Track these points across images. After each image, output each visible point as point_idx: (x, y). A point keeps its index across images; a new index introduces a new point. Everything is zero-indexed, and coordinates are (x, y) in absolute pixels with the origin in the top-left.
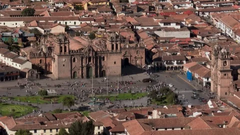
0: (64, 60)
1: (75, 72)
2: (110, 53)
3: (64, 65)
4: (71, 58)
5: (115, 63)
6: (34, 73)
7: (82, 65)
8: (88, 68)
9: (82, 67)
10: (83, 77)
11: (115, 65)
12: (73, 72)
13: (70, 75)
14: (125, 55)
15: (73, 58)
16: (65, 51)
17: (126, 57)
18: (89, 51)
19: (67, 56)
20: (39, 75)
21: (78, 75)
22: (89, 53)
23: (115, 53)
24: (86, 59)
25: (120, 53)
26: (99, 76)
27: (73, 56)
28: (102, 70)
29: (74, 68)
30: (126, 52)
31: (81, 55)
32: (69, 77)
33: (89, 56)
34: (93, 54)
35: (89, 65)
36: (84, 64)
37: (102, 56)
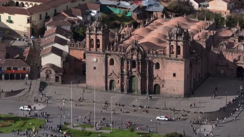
0: (95, 60)
1: (112, 81)
2: (167, 59)
3: (95, 68)
4: (106, 58)
5: (174, 75)
6: (51, 73)
7: (122, 71)
8: (131, 78)
9: (122, 75)
10: (122, 90)
11: (174, 79)
12: (109, 81)
13: (104, 85)
14: (238, 62)
15: (109, 59)
16: (98, 46)
17: (239, 65)
18: (132, 51)
19: (100, 54)
20: (60, 77)
21: (117, 85)
22: (132, 55)
23: (175, 60)
24: (128, 63)
25: (182, 60)
26: (147, 92)
27: (110, 55)
28: (154, 83)
29: (111, 74)
30: (239, 56)
31: (121, 55)
32: (102, 87)
33: (132, 58)
34: (138, 56)
35: (132, 73)
36: (125, 70)
37: (155, 61)
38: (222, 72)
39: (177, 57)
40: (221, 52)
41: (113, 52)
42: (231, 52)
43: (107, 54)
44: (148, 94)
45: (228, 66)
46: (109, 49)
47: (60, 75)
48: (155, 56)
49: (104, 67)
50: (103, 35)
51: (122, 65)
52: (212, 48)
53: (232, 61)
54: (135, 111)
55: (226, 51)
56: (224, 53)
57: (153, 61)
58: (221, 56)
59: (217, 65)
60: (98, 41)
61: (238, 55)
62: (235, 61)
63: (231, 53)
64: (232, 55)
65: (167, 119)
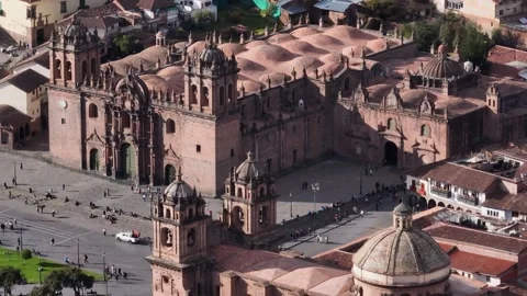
0: (63, 104)
1: (94, 152)
2: (184, 113)
3: (63, 121)
5: (199, 148)
7: (108, 133)
8: (123, 148)
9: (108, 141)
10: (109, 172)
11: (199, 156)
12: (88, 149)
13: (80, 157)
14: (387, 132)
15: (88, 104)
16: (68, 76)
17: (390, 139)
18: (123, 92)
19: (71, 92)
20: (10, 134)
21: (102, 161)
22: (124, 99)
23: (198, 116)
24: (116, 115)
25: (211, 119)
26: (151, 180)
27: (89, 97)
28: (165, 163)
29: (92, 136)
30: (389, 120)
31: (107, 97)
32: (76, 162)
33: (123, 106)
34: (132, 103)
35: (123, 137)
36: (113, 132)
37: (166, 116)
38: (359, 150)
39: (202, 110)
40: (356, 108)
41: (94, 91)
42: (373, 108)
43: (83, 95)
44: (151, 184)
45: (369, 139)
46: (88, 85)
47: (10, 130)
48: (166, 104)
49: (79, 120)
50: (76, 54)
51: (109, 119)
52: (340, 96)
53: (376, 129)
54: (93, 217)
55: (366, 106)
56: (360, 110)
57: (163, 115)
58: (355, 116)
59: (349, 134)
60: (68, 65)
61: (388, 116)
62: (382, 128)
63: (373, 112)
64: (376, 116)
65: (133, 240)
